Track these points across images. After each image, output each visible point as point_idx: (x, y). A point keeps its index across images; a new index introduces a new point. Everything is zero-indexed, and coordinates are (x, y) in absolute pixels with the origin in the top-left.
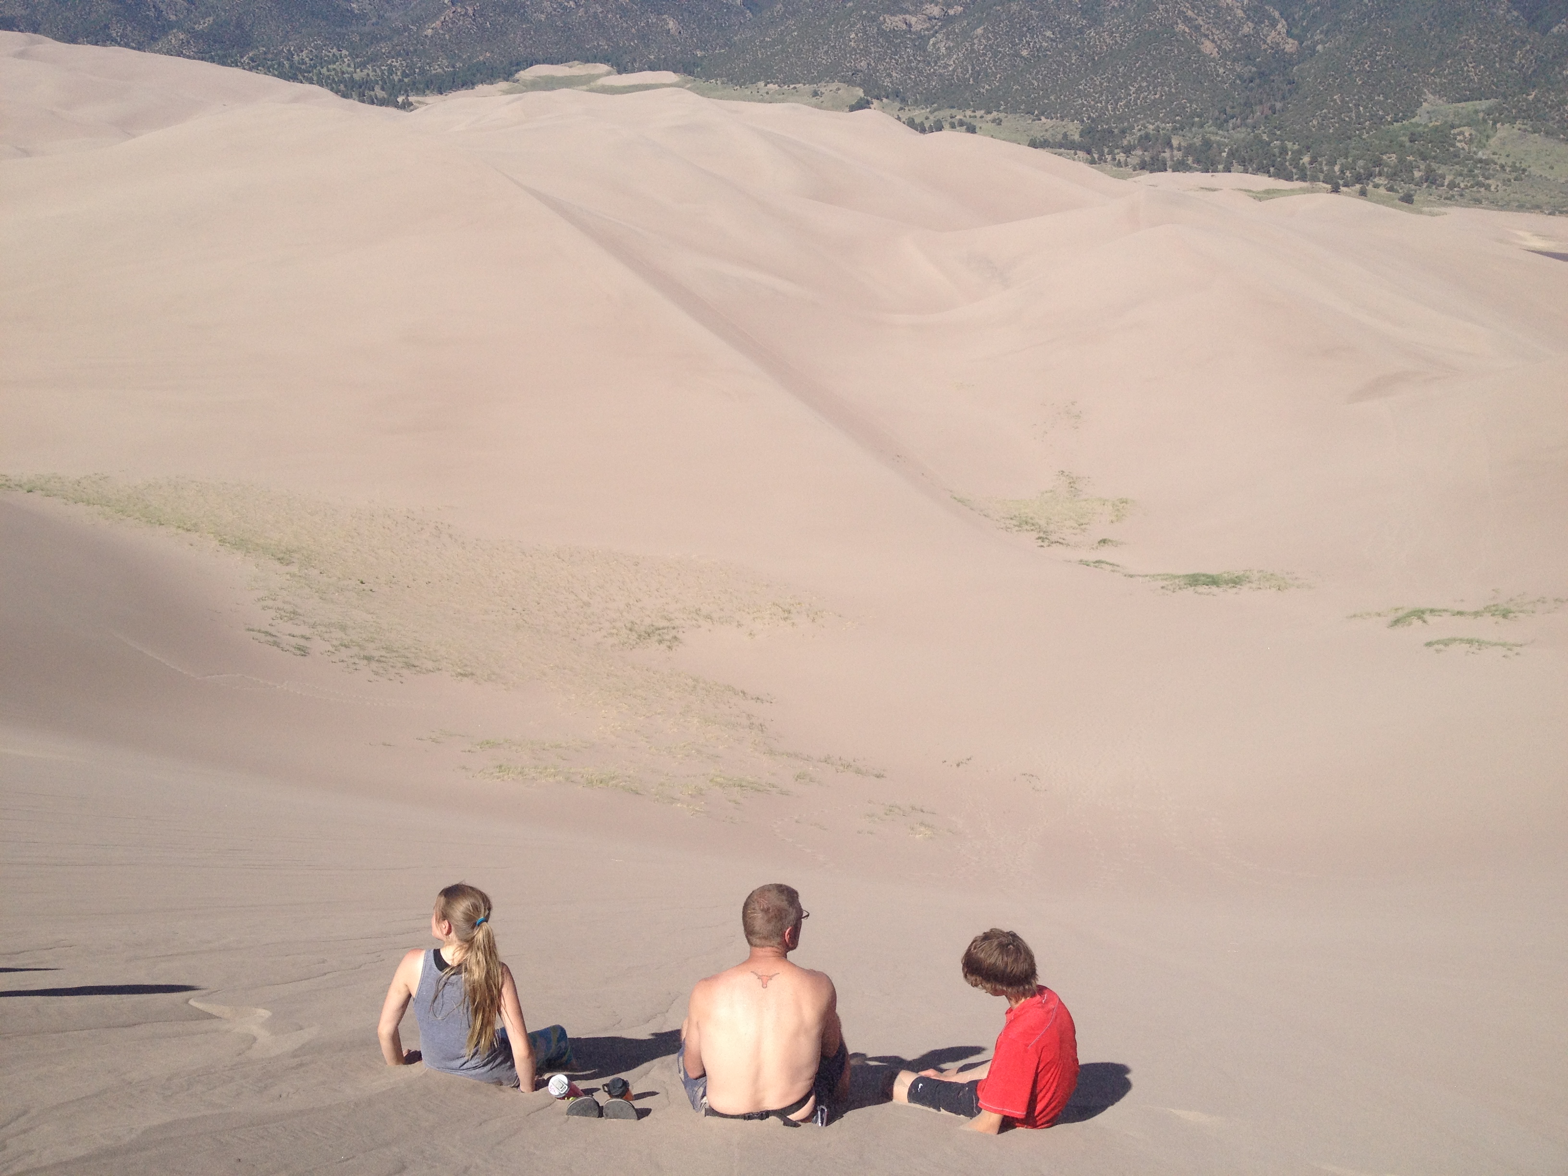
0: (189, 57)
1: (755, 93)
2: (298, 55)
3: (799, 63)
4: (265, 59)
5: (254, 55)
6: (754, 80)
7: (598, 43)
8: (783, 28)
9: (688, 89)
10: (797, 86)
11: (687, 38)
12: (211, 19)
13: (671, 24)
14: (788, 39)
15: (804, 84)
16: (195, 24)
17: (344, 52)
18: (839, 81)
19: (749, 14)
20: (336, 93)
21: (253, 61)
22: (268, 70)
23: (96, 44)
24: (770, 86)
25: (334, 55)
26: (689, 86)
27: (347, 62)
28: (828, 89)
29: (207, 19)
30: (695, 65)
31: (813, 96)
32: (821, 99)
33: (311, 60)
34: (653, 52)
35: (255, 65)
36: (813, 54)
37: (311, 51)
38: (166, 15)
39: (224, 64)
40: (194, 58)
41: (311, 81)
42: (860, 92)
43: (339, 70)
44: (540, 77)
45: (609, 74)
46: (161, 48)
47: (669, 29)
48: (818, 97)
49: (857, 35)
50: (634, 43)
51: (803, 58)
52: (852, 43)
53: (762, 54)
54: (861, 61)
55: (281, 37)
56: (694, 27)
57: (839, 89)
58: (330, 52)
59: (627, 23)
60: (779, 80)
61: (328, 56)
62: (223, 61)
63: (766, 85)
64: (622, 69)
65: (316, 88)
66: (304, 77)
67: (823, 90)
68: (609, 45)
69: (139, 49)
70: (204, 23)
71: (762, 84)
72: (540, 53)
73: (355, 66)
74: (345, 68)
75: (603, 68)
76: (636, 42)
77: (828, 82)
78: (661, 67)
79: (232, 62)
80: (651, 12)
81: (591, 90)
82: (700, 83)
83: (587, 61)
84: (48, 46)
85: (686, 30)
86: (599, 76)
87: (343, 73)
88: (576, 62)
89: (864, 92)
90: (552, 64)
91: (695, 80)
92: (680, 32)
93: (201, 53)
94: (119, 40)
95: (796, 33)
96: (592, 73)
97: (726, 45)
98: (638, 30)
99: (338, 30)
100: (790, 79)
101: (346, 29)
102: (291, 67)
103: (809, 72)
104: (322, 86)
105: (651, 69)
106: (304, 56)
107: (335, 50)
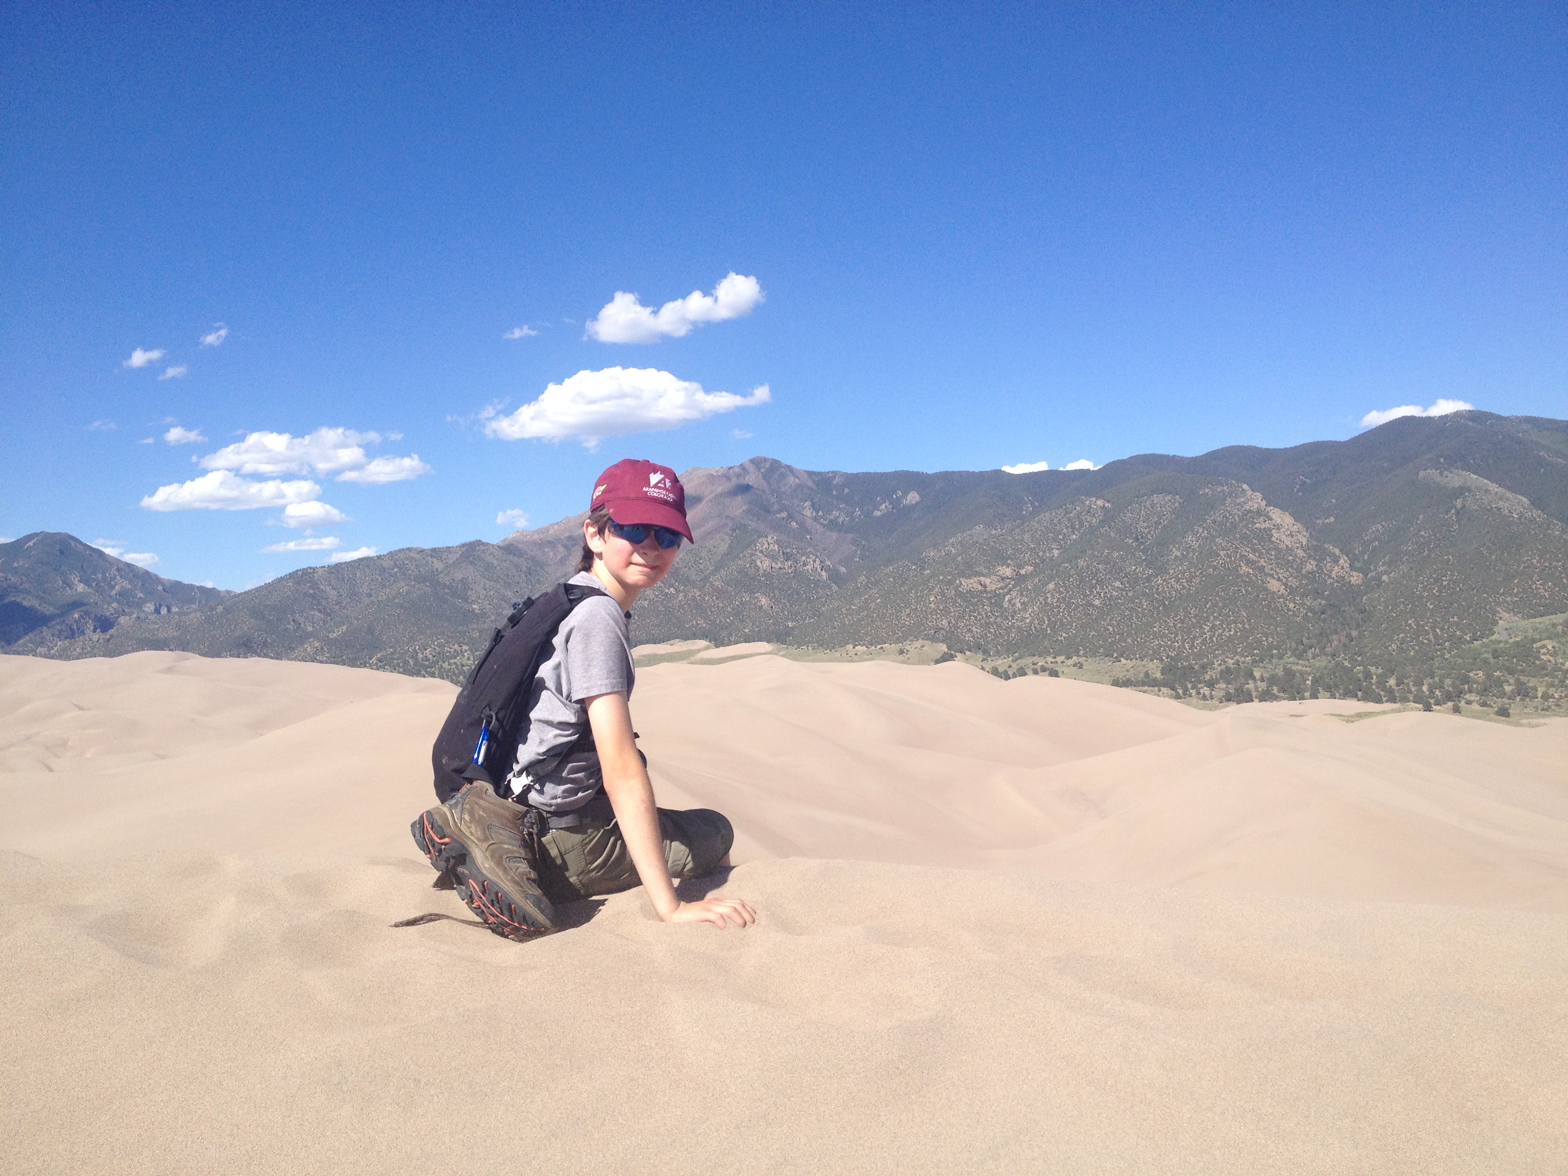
0: (322, 662)
1: (844, 655)
2: (423, 654)
3: (884, 626)
4: (392, 658)
5: (382, 656)
6: (843, 644)
7: (696, 622)
8: (866, 596)
9: (781, 656)
10: (884, 646)
11: (778, 612)
12: (345, 628)
13: (764, 601)
14: (872, 605)
15: (890, 644)
16: (329, 632)
17: (465, 647)
18: (923, 639)
19: (835, 588)
20: (456, 684)
21: (381, 661)
22: (394, 668)
23: (238, 656)
24: (858, 648)
25: (455, 651)
26: (781, 654)
27: (467, 656)
28: (913, 646)
29: (341, 628)
30: (788, 634)
31: (899, 654)
32: (908, 656)
33: (434, 656)
34: (747, 626)
35: (383, 665)
36: (897, 616)
37: (434, 648)
38: (304, 626)
39: (354, 666)
40: (327, 663)
41: (433, 675)
42: (944, 648)
43: (459, 663)
44: (642, 656)
45: (707, 648)
46: (297, 656)
47: (762, 606)
48: (904, 655)
49: (936, 598)
50: (730, 620)
51: (887, 621)
52: (932, 605)
53: (849, 620)
54: (942, 620)
55: (407, 639)
56: (784, 602)
57: (923, 646)
58: (451, 648)
59: (723, 603)
60: (866, 642)
61: (450, 652)
62: (353, 663)
63: (854, 648)
64: (719, 643)
65: (437, 681)
66: (426, 672)
67: (908, 648)
68: (707, 623)
69: (277, 659)
70: (338, 632)
71: (850, 647)
72: (644, 635)
73: (474, 660)
74: (465, 661)
75: (702, 643)
76: (731, 618)
77: (912, 641)
78: (756, 639)
79: (361, 664)
80: (745, 592)
81: (692, 663)
82: (793, 650)
83: (687, 638)
84: (195, 661)
85: (778, 605)
86: (699, 651)
87: (463, 666)
88: (677, 640)
89: (948, 647)
90: (655, 643)
91: (787, 648)
92: (772, 607)
93: (334, 657)
94: (259, 651)
95: (879, 600)
96: (693, 648)
97: (815, 615)
98: (733, 609)
99: (460, 628)
100: (876, 641)
101: (468, 627)
102: (415, 664)
103: (894, 633)
104: (443, 679)
105: (747, 640)
106: (428, 654)
107: (456, 646)
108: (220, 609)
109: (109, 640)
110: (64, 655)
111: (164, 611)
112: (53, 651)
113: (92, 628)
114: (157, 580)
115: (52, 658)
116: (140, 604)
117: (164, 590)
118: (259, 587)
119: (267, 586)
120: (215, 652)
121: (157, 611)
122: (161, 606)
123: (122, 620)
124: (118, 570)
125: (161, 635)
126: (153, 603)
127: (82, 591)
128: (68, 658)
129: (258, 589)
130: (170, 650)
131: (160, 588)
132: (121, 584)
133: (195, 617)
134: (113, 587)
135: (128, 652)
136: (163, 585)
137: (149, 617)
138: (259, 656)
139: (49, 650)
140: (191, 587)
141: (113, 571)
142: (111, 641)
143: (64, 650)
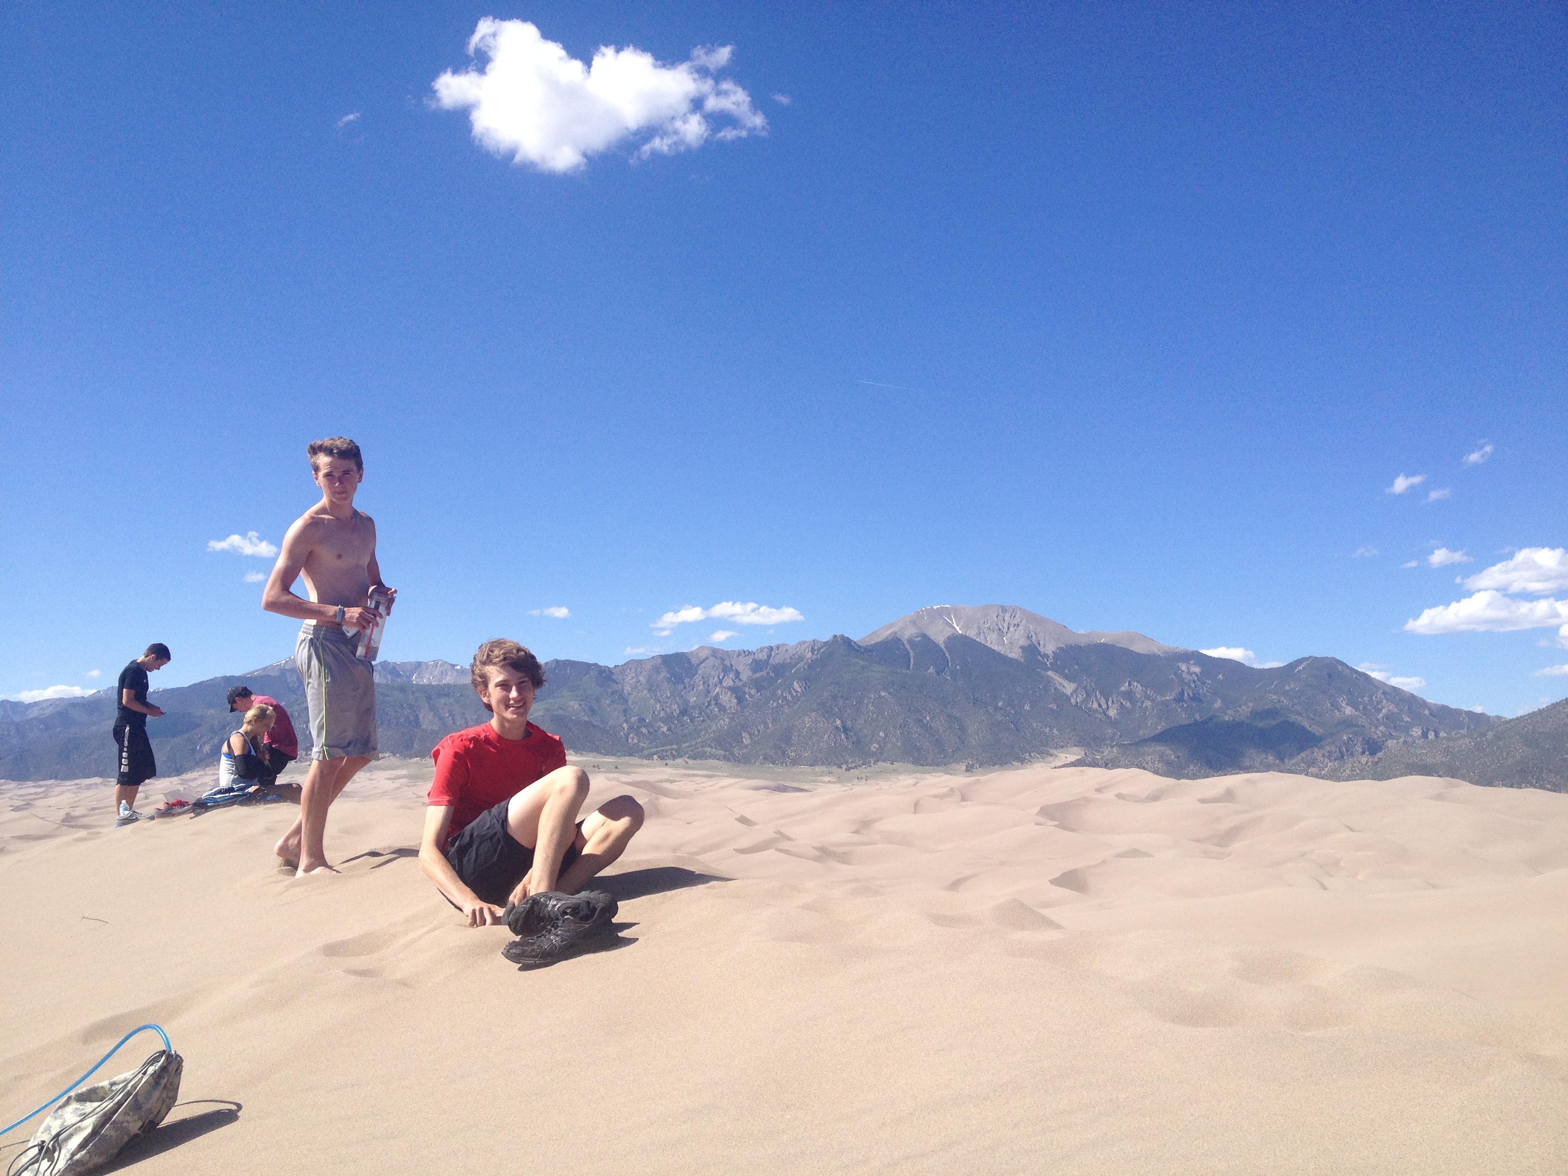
108: (1490, 735)
109: (1377, 763)
110: (1334, 776)
111: (1431, 735)
112: (1324, 772)
113: (1360, 750)
114: (1424, 704)
115: (1323, 778)
116: (1406, 729)
117: (1431, 714)
118: (1531, 714)
119: (1540, 712)
120: (1486, 780)
121: (1425, 735)
122: (1428, 730)
123: (1390, 743)
124: (1384, 693)
125: (1429, 761)
126: (1420, 727)
127: (1350, 714)
128: (1339, 779)
130: (1438, 776)
131: (1427, 712)
132: (1388, 707)
133: (1465, 743)
134: (1380, 710)
135: (1395, 776)
136: (1430, 709)
137: (1417, 741)
138: (1535, 787)
139: (1320, 771)
140: (1458, 712)
141: (1379, 694)
142: (1380, 765)
143: (1334, 770)
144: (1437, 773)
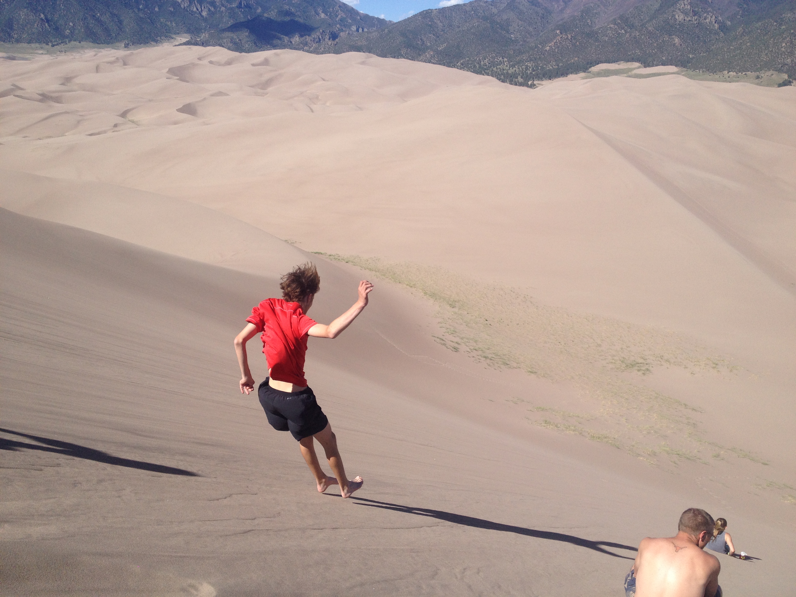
0: (434, 63)
1: (721, 77)
2: (483, 61)
3: (750, 60)
4: (468, 63)
5: (463, 62)
6: (721, 70)
7: (635, 51)
8: (741, 41)
9: (683, 75)
10: (747, 73)
11: (685, 48)
12: (445, 44)
13: (677, 40)
14: (744, 47)
15: (752, 72)
16: (438, 47)
17: (505, 59)
18: (773, 70)
19: (722, 34)
20: (499, 80)
21: (463, 65)
22: (469, 69)
23: (395, 58)
24: (731, 73)
25: (500, 61)
26: (683, 73)
27: (506, 64)
28: (766, 75)
29: (443, 45)
30: (688, 62)
31: (756, 79)
32: (761, 80)
33: (489, 64)
34: (665, 56)
35: (464, 67)
36: (758, 55)
37: (490, 59)
38: (426, 43)
40: (436, 64)
41: (488, 75)
42: (785, 76)
43: (502, 68)
44: (602, 70)
45: (639, 67)
46: (422, 59)
47: (675, 44)
48: (759, 79)
49: (786, 44)
50: (655, 51)
51: (752, 57)
52: (783, 49)
53: (728, 56)
54: (788, 59)
55: (476, 53)
56: (689, 42)
57: (772, 75)
58: (498, 59)
59: (652, 40)
60: (736, 70)
61: (497, 62)
62: (449, 65)
63: (728, 73)
64: (646, 65)
65: (490, 78)
66: (485, 72)
67: (763, 75)
68: (640, 53)
69: (412, 60)
70: (442, 47)
71: (726, 72)
72: (604, 57)
73: (509, 67)
74: (505, 68)
75: (637, 64)
77: (766, 71)
78: (669, 64)
79: (453, 65)
80: (666, 34)
81: (629, 76)
82: (690, 72)
83: (628, 61)
84: (375, 59)
85: (685, 43)
86: (634, 69)
87: (504, 70)
88: (622, 62)
89: (789, 76)
90: (609, 63)
91: (687, 70)
92: (681, 45)
93: (440, 61)
94: (404, 55)
95: (749, 44)
96: (630, 67)
97: (707, 51)
98: (658, 45)
99: (503, 48)
100: (743, 69)
101: (507, 48)
102: (480, 67)
103: (755, 65)
104: (493, 77)
105: (663, 64)
106: (486, 62)
107: (501, 58)
108: (386, 30)
109: (336, 45)
110: (316, 52)
111: (360, 30)
112: (311, 49)
113: (328, 38)
114: (357, 13)
115: (311, 52)
116: (349, 26)
117: (361, 19)
118: (405, 20)
119: (409, 19)
120: (383, 55)
121: (358, 30)
122: (359, 27)
123: (342, 34)
124: (340, 7)
125: (359, 44)
126: (355, 26)
127: (323, 17)
128: (318, 53)
129: (405, 21)
130: (363, 52)
131: (359, 18)
132: (341, 15)
133: (375, 35)
134: (337, 16)
135: (344, 52)
136: (360, 16)
137: (354, 34)
138: (404, 58)
139: (309, 48)
140: (373, 18)
141: (337, 7)
142: (337, 46)
143: (316, 48)
144: (362, 50)
